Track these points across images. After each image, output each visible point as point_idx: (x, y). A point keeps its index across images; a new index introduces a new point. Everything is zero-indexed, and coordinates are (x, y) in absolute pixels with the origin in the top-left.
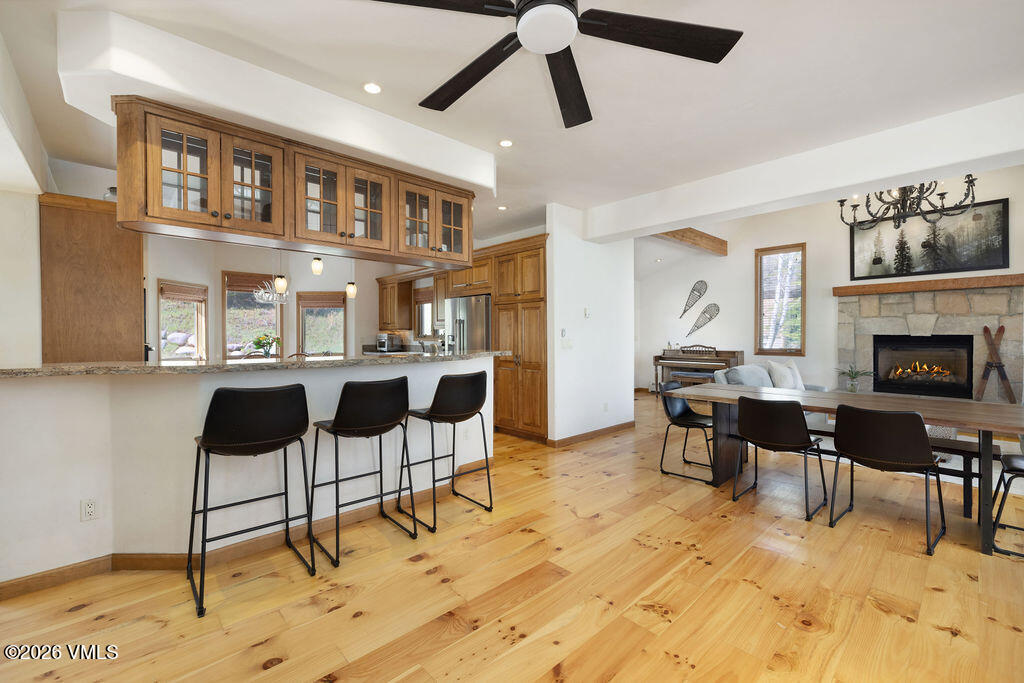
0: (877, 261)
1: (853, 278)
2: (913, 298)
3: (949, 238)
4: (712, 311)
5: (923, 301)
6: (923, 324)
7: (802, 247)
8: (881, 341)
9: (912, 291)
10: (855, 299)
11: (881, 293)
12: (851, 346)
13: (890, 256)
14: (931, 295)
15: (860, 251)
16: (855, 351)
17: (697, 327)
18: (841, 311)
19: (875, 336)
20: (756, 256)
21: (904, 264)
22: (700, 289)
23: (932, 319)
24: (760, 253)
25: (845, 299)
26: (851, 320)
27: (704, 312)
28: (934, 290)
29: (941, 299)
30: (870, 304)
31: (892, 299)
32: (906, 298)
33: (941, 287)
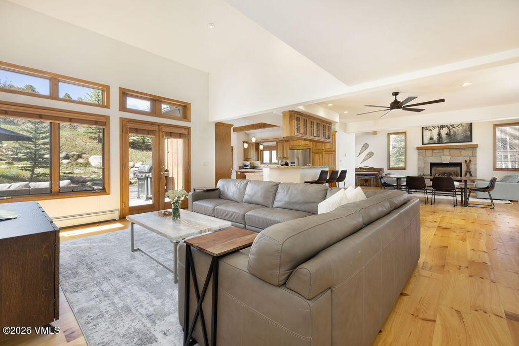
0: (431, 139)
1: (423, 144)
2: (443, 151)
3: (454, 132)
4: (371, 154)
5: (446, 152)
6: (446, 159)
7: (405, 133)
8: (432, 165)
9: (443, 149)
10: (424, 151)
11: (433, 149)
12: (423, 166)
13: (435, 137)
14: (448, 150)
15: (426, 135)
16: (424, 168)
17: (365, 160)
18: (419, 155)
19: (431, 163)
20: (388, 136)
21: (440, 140)
22: (366, 146)
23: (449, 157)
24: (389, 134)
25: (420, 151)
26: (422, 158)
27: (367, 155)
28: (450, 148)
29: (452, 151)
30: (429, 153)
31: (436, 151)
32: (441, 151)
33: (452, 147)
